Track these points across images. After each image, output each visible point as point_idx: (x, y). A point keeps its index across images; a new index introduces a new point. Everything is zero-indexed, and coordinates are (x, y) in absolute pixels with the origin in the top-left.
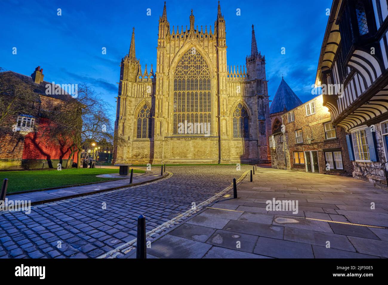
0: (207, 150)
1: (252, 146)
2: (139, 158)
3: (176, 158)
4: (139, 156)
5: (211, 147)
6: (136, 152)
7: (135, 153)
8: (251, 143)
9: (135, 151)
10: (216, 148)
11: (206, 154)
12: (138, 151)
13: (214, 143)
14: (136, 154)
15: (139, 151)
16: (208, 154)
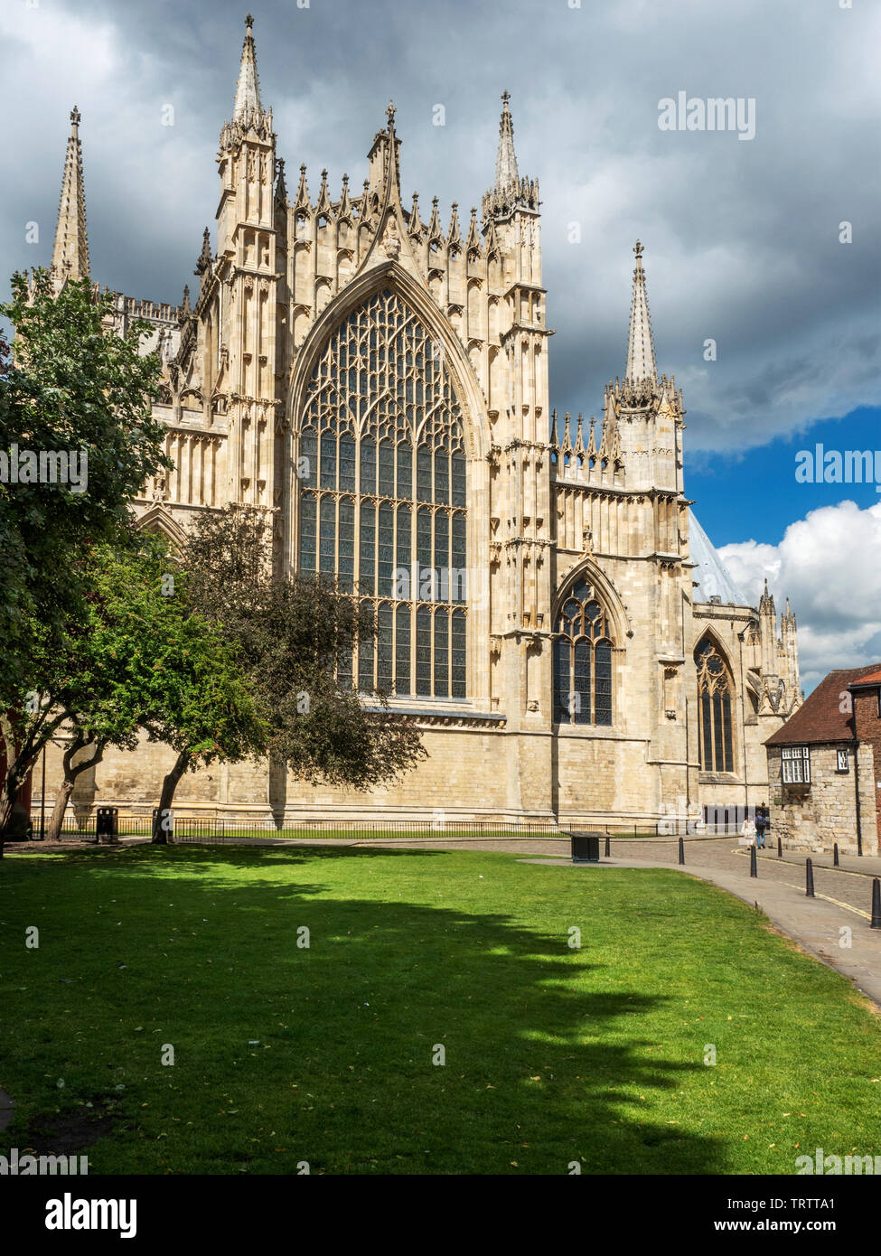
0: (454, 772)
1: (625, 763)
2: (135, 797)
3: (318, 801)
4: (133, 786)
5: (467, 760)
6: (119, 768)
7: (115, 771)
8: (624, 750)
9: (113, 761)
10: (488, 765)
11: (446, 789)
12: (126, 762)
13: (482, 744)
14: (119, 775)
15: (131, 766)
16: (455, 786)
